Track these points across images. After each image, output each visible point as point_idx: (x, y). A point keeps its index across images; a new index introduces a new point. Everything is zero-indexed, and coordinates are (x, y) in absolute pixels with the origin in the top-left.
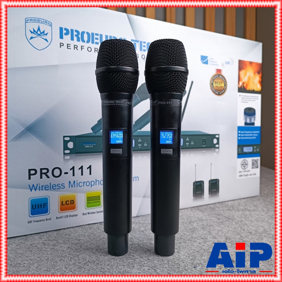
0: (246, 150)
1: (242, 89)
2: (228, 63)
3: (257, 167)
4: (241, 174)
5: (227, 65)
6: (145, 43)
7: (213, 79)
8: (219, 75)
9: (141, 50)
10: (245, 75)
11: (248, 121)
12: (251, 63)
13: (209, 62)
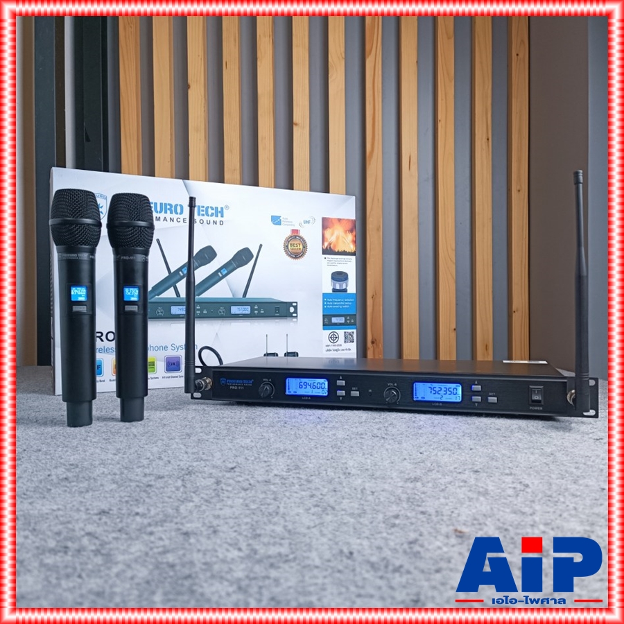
0: (334, 320)
1: (328, 251)
2: (308, 222)
3: (353, 342)
4: (329, 348)
5: (307, 225)
6: (203, 207)
7: (288, 241)
8: (295, 235)
9: (199, 215)
10: (332, 234)
11: (338, 287)
12: (339, 220)
13: (282, 223)
